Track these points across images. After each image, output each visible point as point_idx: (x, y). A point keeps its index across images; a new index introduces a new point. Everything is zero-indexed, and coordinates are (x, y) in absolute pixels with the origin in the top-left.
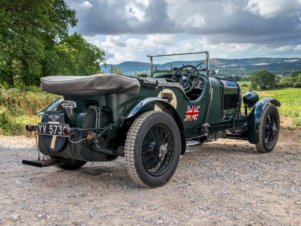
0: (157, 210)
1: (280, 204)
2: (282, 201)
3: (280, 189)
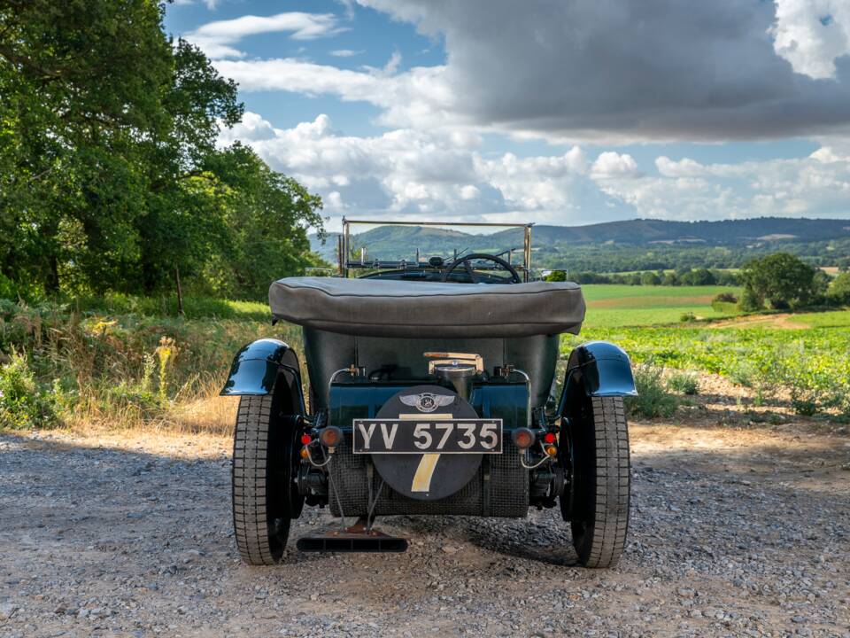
0: (339, 602)
2: (648, 588)
3: (659, 563)
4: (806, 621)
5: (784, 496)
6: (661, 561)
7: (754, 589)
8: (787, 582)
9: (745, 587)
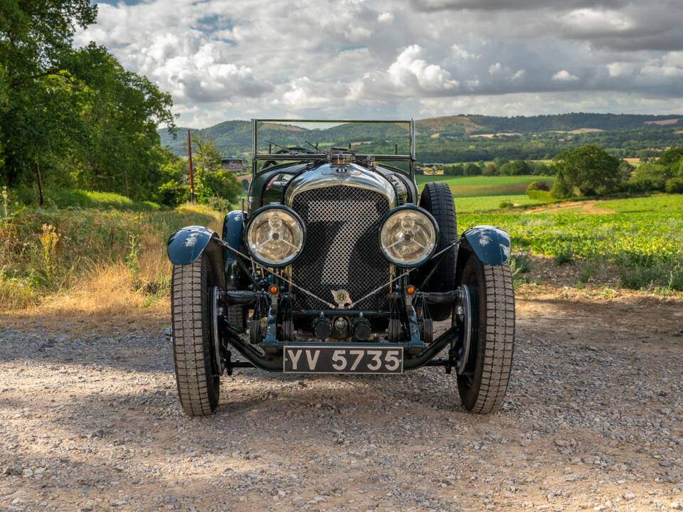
0: (260, 458)
1: (522, 446)
2: (529, 440)
3: (534, 419)
4: (673, 464)
5: (629, 359)
6: (535, 417)
7: (621, 439)
8: (649, 433)
9: (614, 438)
